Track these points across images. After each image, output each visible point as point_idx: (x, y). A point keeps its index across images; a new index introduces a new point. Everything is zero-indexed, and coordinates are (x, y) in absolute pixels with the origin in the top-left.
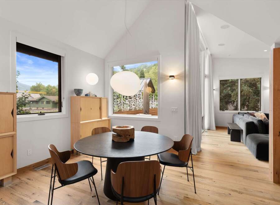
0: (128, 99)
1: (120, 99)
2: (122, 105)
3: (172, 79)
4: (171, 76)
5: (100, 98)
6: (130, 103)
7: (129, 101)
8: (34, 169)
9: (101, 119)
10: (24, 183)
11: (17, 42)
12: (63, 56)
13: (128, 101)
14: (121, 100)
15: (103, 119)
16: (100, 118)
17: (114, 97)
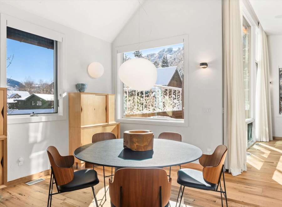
0: (144, 98)
1: (132, 97)
2: (135, 105)
3: (203, 68)
4: (202, 64)
5: (106, 96)
6: (146, 102)
7: (146, 100)
8: (27, 183)
9: (107, 124)
10: (15, 198)
11: (7, 26)
12: (59, 41)
13: (144, 100)
14: (134, 98)
15: (110, 123)
16: (106, 122)
17: (125, 94)
